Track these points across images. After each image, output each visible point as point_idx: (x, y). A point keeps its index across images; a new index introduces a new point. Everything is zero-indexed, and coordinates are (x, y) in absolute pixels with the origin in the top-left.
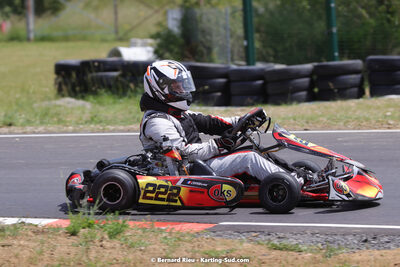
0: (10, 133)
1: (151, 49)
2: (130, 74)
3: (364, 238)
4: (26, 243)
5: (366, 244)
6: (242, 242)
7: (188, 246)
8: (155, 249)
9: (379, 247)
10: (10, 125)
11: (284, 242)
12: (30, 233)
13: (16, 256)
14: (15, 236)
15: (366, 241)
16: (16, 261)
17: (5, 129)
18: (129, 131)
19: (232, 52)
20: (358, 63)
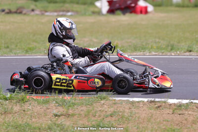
0: (190, 55)
4: (192, 113)
10: (190, 51)
12: (195, 108)
13: (186, 120)
14: (186, 109)
16: (185, 122)
17: (188, 53)
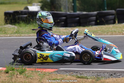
1: (39, 7)
2: (31, 16)
3: (111, 74)
5: (112, 76)
6: (67, 75)
7: (48, 77)
8: (36, 78)
9: (116, 77)
11: (82, 75)
15: (111, 75)
18: (29, 36)
19: (68, 7)
20: (113, 11)
